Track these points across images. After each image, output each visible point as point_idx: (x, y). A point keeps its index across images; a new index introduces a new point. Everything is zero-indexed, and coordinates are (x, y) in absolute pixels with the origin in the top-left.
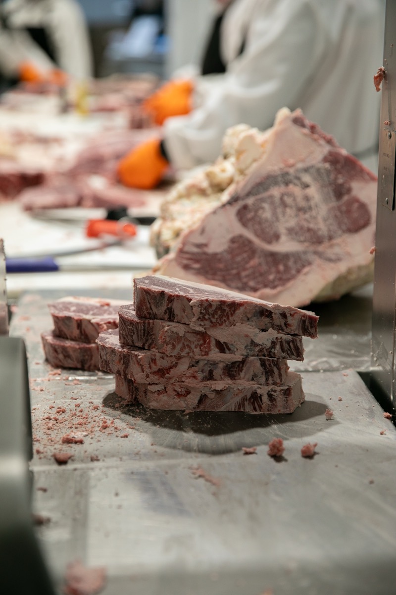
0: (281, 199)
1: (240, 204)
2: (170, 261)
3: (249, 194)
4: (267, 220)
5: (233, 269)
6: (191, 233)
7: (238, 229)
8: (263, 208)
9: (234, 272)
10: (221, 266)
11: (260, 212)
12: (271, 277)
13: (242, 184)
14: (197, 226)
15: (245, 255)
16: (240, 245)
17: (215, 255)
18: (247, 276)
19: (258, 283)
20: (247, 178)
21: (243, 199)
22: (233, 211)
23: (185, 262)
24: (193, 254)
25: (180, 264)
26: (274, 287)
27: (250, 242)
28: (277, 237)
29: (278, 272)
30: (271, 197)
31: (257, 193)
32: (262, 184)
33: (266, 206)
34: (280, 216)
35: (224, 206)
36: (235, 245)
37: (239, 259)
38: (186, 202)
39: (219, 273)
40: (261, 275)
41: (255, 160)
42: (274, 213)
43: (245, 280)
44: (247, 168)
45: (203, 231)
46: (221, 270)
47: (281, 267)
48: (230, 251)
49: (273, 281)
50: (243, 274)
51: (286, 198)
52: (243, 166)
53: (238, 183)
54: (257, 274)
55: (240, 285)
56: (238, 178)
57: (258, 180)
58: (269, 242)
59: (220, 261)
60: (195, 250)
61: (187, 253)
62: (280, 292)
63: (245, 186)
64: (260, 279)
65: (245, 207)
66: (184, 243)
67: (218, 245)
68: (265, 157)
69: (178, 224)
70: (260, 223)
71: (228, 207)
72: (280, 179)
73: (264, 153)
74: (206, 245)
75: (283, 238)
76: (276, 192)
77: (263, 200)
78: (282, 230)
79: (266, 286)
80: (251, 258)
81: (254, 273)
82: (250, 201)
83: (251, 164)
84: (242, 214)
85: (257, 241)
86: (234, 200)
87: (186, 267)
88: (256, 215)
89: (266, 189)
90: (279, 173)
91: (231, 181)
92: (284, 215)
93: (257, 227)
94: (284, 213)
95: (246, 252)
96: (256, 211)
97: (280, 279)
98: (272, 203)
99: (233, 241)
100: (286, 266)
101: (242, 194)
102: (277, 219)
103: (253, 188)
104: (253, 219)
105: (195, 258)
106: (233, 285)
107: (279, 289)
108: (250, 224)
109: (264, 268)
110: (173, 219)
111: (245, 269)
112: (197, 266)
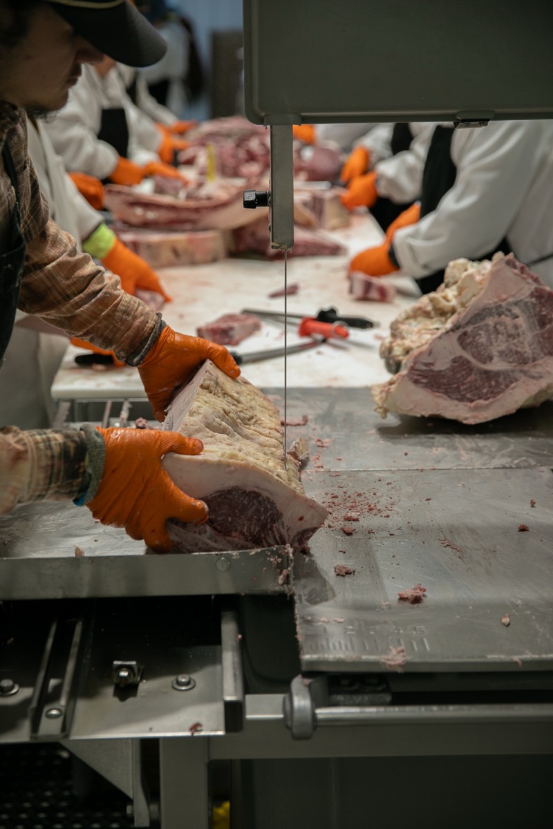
0: (495, 327)
1: (461, 331)
2: (404, 376)
3: (468, 324)
4: (482, 345)
5: (454, 383)
6: (421, 354)
7: (459, 352)
8: (480, 335)
9: (455, 386)
10: (445, 381)
11: (478, 337)
12: (485, 391)
13: (463, 314)
14: (425, 348)
15: (464, 373)
16: (460, 363)
17: (440, 371)
18: (465, 389)
19: (474, 395)
20: (467, 309)
21: (464, 327)
22: (455, 336)
23: (415, 377)
24: (422, 371)
25: (411, 379)
26: (487, 399)
27: (468, 362)
28: (490, 358)
29: (490, 386)
30: (487, 325)
31: (476, 322)
32: (479, 315)
33: (482, 332)
34: (494, 341)
35: (447, 332)
36: (457, 364)
37: (459, 375)
38: (412, 322)
39: (442, 387)
40: (476, 388)
41: (474, 295)
42: (489, 339)
43: (463, 393)
44: (467, 302)
45: (430, 352)
46: (444, 385)
47: (493, 383)
48: (452, 369)
49: (487, 394)
50: (462, 388)
51: (498, 326)
52: (464, 300)
53: (459, 313)
54: (473, 388)
55: (459, 397)
56: (459, 309)
57: (476, 312)
58: (484, 363)
59: (443, 377)
60: (424, 368)
61: (416, 370)
62: (491, 403)
63: (466, 316)
64: (475, 392)
65: (465, 334)
66: (415, 363)
67: (442, 365)
68: (482, 292)
69: (407, 343)
70: (477, 347)
71: (451, 333)
72: (494, 310)
73: (482, 289)
74: (432, 364)
75: (496, 359)
76: (490, 321)
77: (480, 328)
78: (495, 353)
79: (480, 398)
80: (469, 375)
81: (471, 387)
82: (469, 329)
83: (471, 298)
84: (462, 340)
85: (474, 361)
86: (456, 328)
87: (416, 382)
88: (473, 341)
89: (483, 319)
90: (493, 305)
91: (453, 311)
92: (496, 341)
93: (474, 350)
94: (497, 339)
95: (464, 370)
96: (474, 337)
97: (492, 392)
98: (487, 331)
99: (454, 361)
100: (497, 382)
101: (463, 323)
102: (491, 343)
103: (472, 318)
104: (471, 342)
105: (424, 374)
106: (454, 396)
107: (491, 400)
108: (469, 347)
109: (479, 383)
110: (403, 338)
111: (463, 384)
112: (425, 381)
